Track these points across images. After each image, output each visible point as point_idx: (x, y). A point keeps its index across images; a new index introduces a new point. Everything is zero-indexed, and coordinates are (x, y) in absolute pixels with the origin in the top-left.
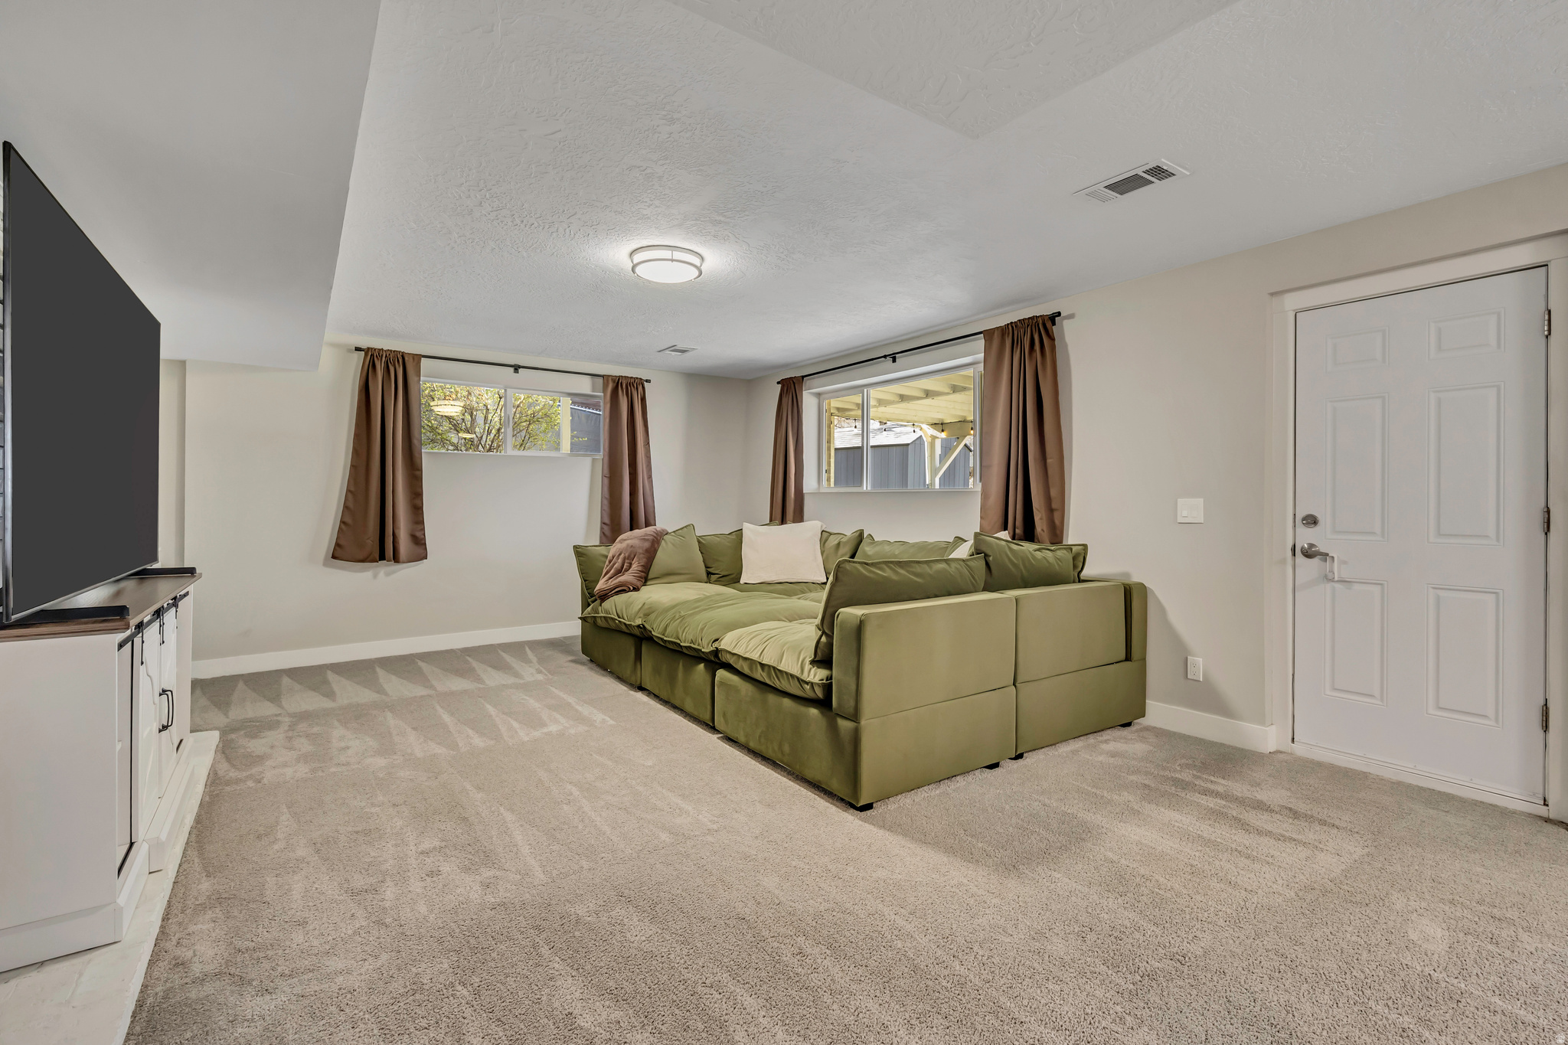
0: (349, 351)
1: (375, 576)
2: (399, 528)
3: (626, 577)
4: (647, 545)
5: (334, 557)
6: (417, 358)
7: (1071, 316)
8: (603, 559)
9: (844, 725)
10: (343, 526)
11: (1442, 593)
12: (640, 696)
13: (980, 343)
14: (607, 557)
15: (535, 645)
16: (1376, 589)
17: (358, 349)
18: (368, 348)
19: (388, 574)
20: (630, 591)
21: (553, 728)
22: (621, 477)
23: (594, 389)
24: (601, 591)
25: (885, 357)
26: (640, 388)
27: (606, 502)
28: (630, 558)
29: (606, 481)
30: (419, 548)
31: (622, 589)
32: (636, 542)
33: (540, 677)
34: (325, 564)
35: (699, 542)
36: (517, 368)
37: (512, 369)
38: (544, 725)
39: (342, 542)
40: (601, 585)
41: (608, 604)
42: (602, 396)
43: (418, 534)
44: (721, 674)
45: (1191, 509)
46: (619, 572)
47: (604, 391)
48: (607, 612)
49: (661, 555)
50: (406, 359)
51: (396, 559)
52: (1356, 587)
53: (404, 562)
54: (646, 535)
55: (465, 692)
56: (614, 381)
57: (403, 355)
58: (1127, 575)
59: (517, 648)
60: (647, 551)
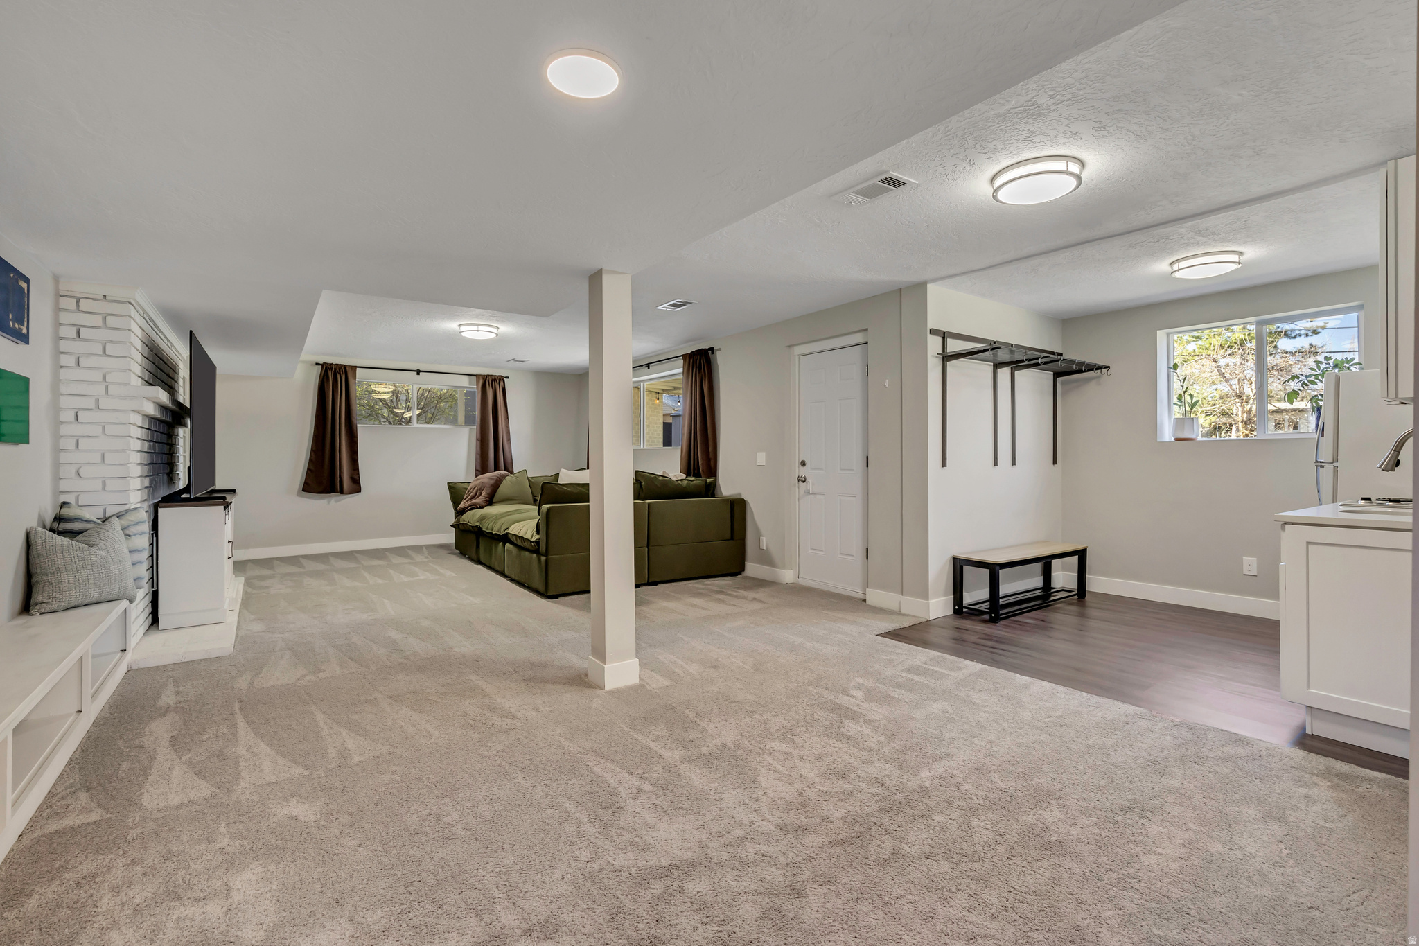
0: (312, 365)
1: (329, 502)
2: (343, 473)
3: (477, 501)
4: (492, 482)
5: (304, 490)
6: (354, 368)
7: (719, 350)
8: (464, 490)
9: (543, 558)
10: (309, 472)
11: (842, 498)
12: (480, 567)
13: (681, 362)
14: (467, 489)
15: (428, 547)
16: (823, 496)
17: (317, 364)
18: (324, 363)
19: (336, 501)
20: (477, 508)
21: (422, 577)
22: (488, 441)
23: (470, 384)
24: (461, 508)
25: (642, 366)
26: (501, 383)
27: (479, 457)
28: (481, 490)
29: (479, 443)
30: (356, 487)
31: (475, 507)
32: (486, 480)
33: (426, 560)
34: (299, 495)
35: (529, 481)
36: (418, 372)
37: (416, 373)
38: (418, 576)
39: (309, 482)
40: (462, 505)
41: (464, 516)
42: (476, 388)
43: (356, 477)
44: (508, 545)
45: (761, 458)
46: (473, 497)
47: (477, 385)
48: (464, 521)
49: (501, 488)
50: (347, 369)
51: (342, 492)
52: (818, 496)
53: (346, 494)
54: (493, 476)
55: (379, 565)
56: (483, 379)
57: (345, 366)
58: (740, 495)
59: (418, 549)
60: (492, 485)
